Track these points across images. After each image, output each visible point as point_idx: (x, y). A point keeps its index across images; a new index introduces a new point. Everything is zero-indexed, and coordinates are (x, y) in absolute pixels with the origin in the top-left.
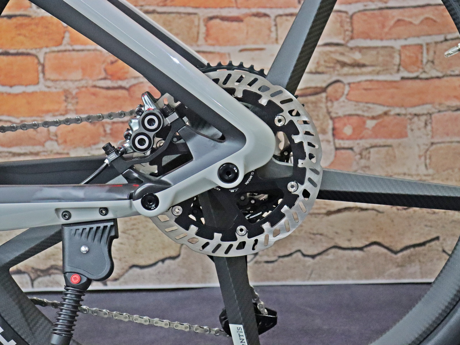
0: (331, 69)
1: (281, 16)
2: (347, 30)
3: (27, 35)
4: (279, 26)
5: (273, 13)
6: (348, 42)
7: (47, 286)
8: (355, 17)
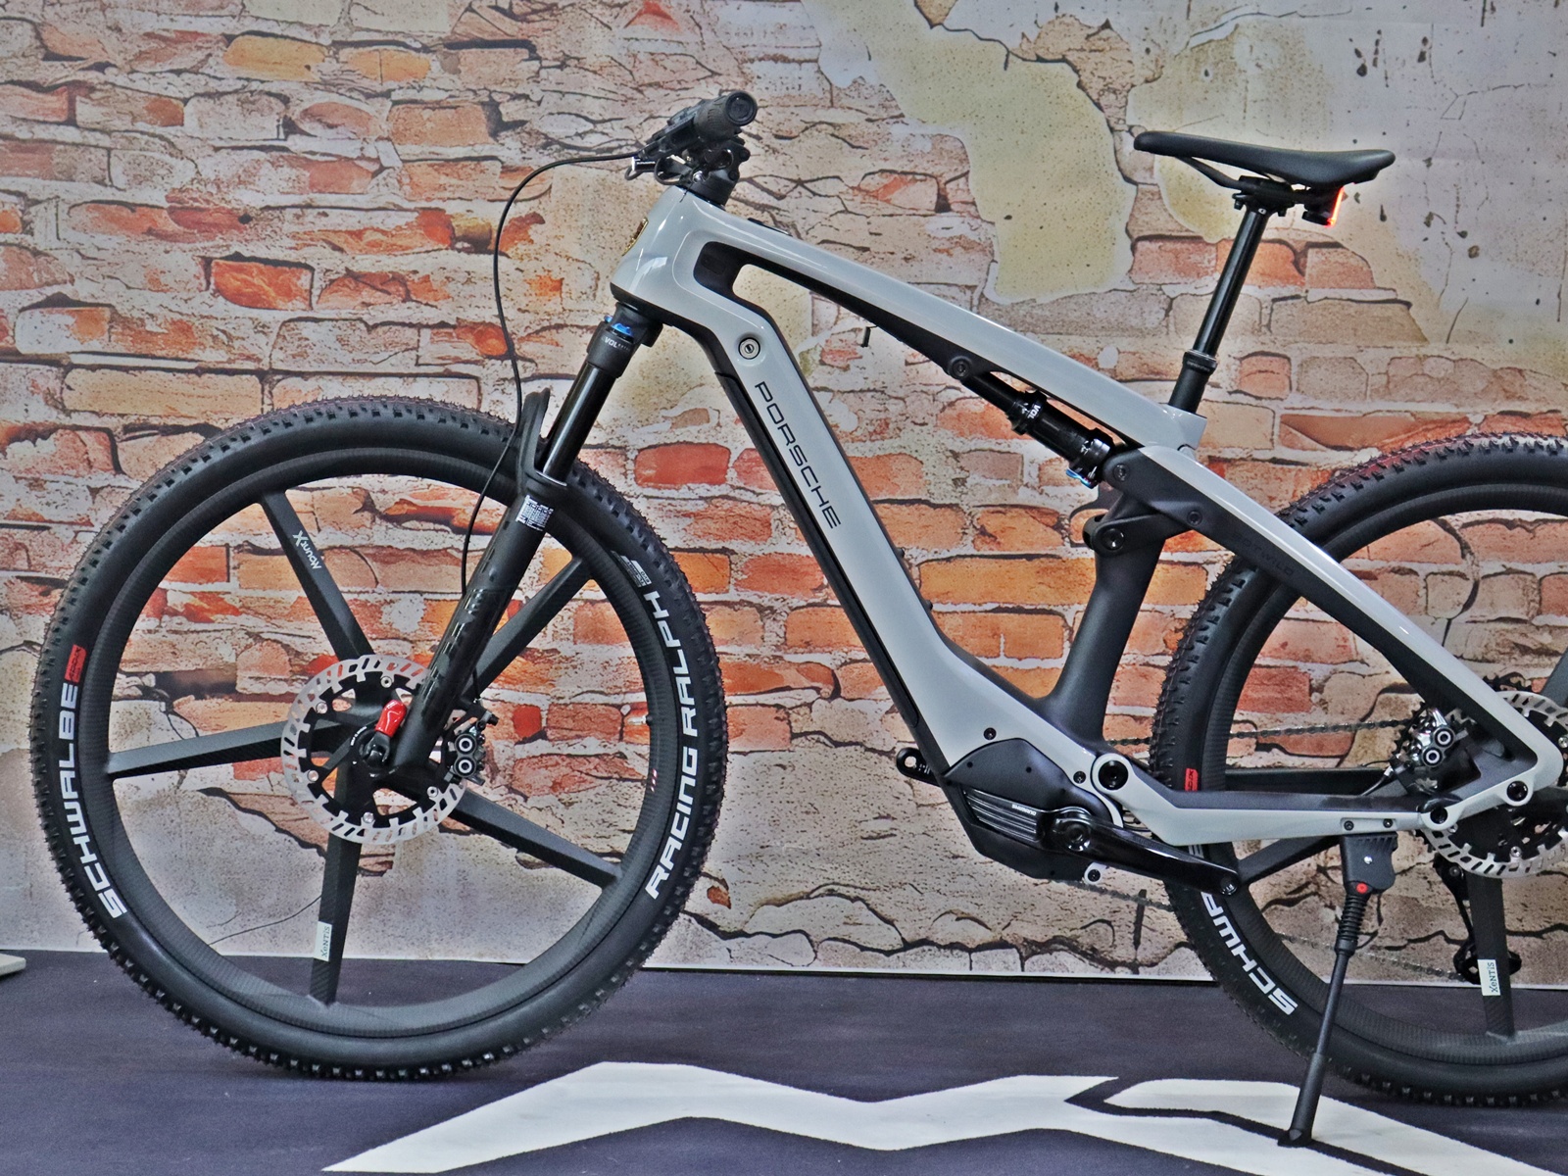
0: (1507, 657)
1: (1433, 573)
2: (1533, 601)
3: (1052, 584)
4: (1430, 590)
5: (1423, 569)
6: (1533, 617)
7: (1044, 970)
8: (1545, 583)
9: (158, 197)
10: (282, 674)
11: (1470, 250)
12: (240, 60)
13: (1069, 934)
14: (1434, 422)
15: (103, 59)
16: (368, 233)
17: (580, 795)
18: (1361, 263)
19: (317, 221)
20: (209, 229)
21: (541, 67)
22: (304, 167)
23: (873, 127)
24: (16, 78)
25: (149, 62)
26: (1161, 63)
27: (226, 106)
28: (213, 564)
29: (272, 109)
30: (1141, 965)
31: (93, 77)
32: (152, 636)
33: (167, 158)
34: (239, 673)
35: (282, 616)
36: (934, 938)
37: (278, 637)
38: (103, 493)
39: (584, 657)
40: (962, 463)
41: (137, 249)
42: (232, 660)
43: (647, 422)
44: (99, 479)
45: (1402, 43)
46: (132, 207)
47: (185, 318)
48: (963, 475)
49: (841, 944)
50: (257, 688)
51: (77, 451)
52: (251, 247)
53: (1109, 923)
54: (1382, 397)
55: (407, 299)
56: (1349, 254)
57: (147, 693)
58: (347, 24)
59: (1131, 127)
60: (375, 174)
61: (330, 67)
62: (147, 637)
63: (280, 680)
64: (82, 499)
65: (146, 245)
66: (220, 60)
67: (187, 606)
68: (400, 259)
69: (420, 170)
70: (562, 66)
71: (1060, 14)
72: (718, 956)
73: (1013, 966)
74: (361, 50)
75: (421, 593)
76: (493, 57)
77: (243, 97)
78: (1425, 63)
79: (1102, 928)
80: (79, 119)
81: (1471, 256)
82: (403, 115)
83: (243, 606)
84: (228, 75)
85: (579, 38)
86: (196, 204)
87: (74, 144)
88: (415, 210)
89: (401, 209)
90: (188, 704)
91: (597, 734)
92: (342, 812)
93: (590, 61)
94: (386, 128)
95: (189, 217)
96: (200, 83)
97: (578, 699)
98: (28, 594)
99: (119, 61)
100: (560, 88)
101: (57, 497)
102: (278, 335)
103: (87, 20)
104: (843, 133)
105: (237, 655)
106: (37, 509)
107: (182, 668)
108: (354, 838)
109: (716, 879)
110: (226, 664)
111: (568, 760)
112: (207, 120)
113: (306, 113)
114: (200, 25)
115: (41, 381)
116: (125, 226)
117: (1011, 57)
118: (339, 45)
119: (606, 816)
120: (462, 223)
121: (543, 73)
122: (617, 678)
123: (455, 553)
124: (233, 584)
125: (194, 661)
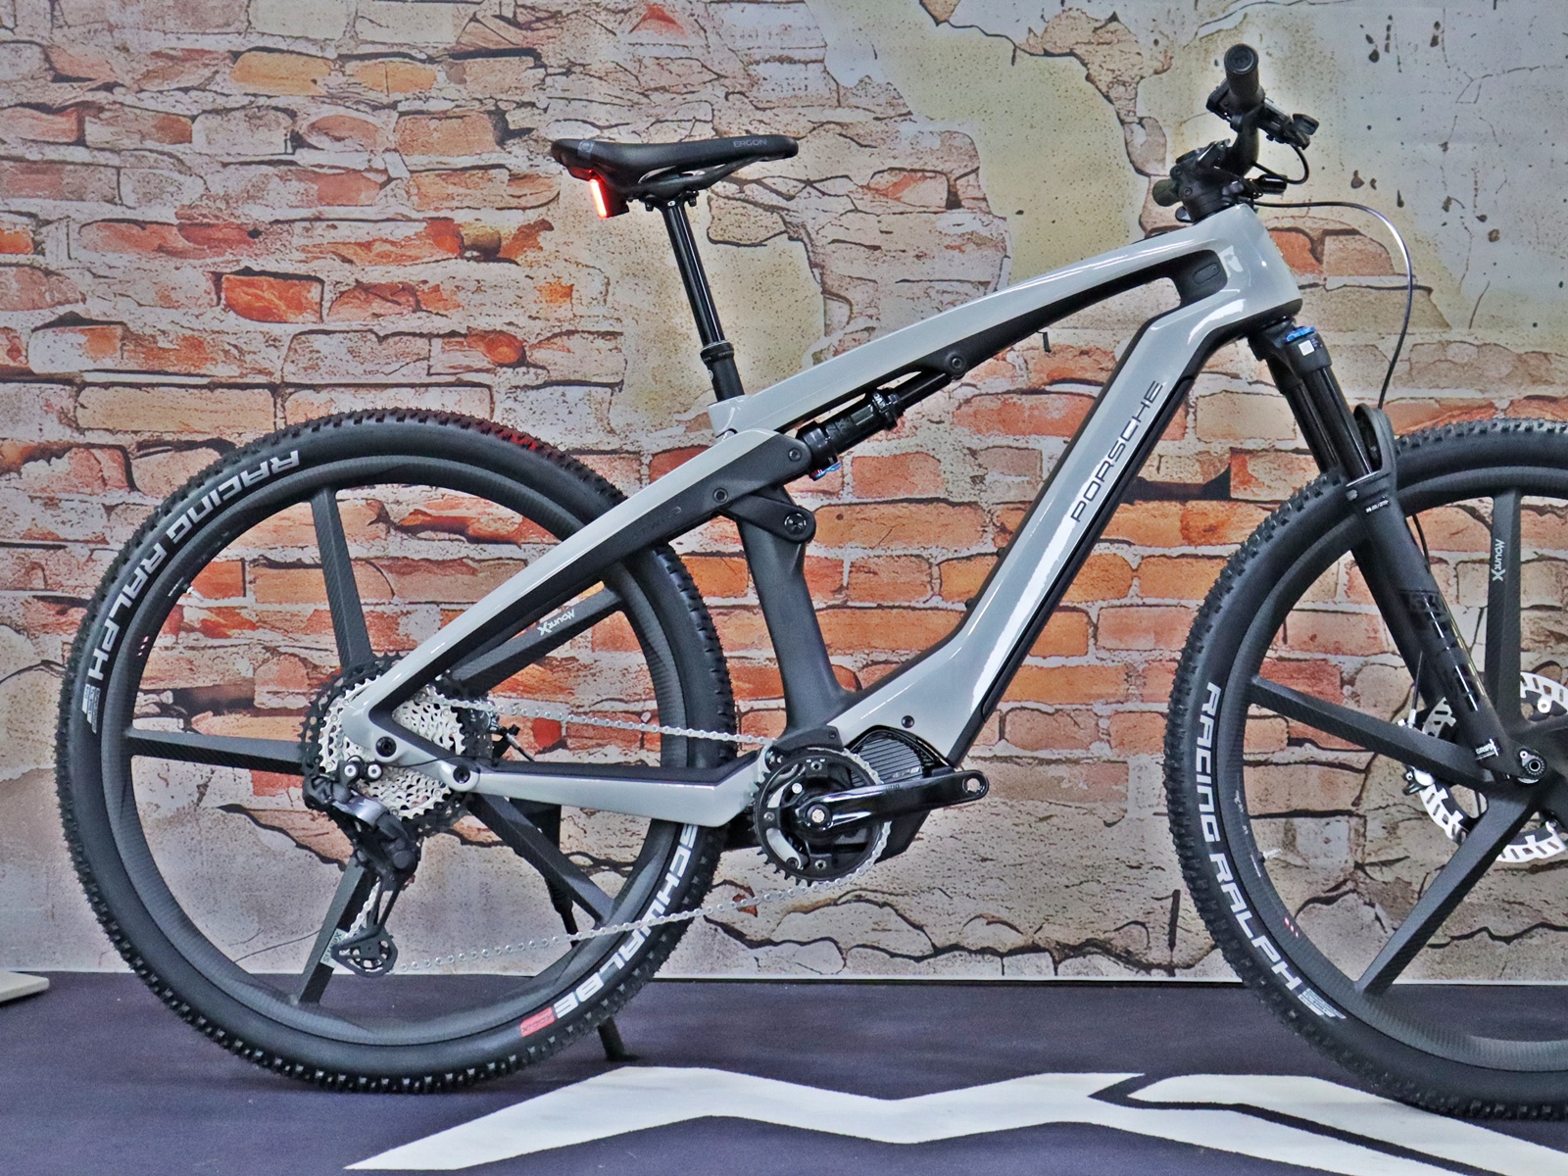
0: (1542, 645)
1: (1463, 562)
2: (1566, 588)
3: (1075, 581)
4: (1461, 579)
5: (1452, 558)
7: (1078, 974)
9: (166, 213)
10: (300, 687)
11: (1491, 234)
12: (246, 76)
13: (1102, 937)
14: (1459, 408)
15: (112, 80)
16: (377, 244)
18: (1380, 250)
19: (325, 233)
20: (217, 245)
21: (547, 75)
22: (310, 180)
23: (880, 126)
24: (25, 101)
25: (157, 81)
26: (1169, 54)
27: (233, 122)
28: (228, 579)
29: (279, 124)
30: (1177, 966)
31: (101, 97)
32: (169, 653)
33: (176, 176)
34: (256, 688)
35: (298, 629)
36: (964, 943)
37: (296, 651)
38: (118, 510)
39: (602, 664)
40: (980, 461)
41: (147, 266)
42: (250, 674)
43: (661, 426)
44: (116, 496)
45: (1414, 27)
46: (142, 224)
47: (196, 334)
48: (981, 472)
49: (870, 951)
50: (275, 703)
51: (91, 470)
52: (260, 261)
53: (1143, 925)
54: (1404, 385)
55: (417, 308)
56: (1367, 241)
57: (165, 710)
58: (352, 37)
59: (1141, 119)
60: (383, 186)
61: (336, 80)
63: (298, 694)
64: (97, 517)
65: (157, 262)
66: (227, 77)
67: (204, 621)
68: (409, 269)
69: (427, 179)
70: (568, 73)
71: (1066, 8)
72: (744, 966)
73: (1046, 971)
74: (367, 62)
75: (438, 604)
76: (498, 66)
77: (250, 113)
78: (1438, 48)
79: (1136, 930)
80: (89, 139)
81: (1491, 240)
82: (409, 126)
83: (260, 621)
84: (234, 92)
85: (584, 45)
86: (205, 220)
87: (84, 164)
88: (423, 220)
89: (410, 220)
90: (206, 721)
91: (618, 742)
93: (596, 67)
94: (393, 139)
95: (198, 231)
96: (207, 100)
97: (598, 707)
98: (46, 614)
99: (127, 81)
100: (566, 95)
101: (74, 518)
102: (290, 348)
103: (95, 42)
104: (851, 132)
105: (255, 670)
106: (52, 528)
107: (200, 684)
109: (742, 887)
110: (245, 680)
112: (215, 136)
113: (313, 126)
114: (207, 43)
115: (54, 400)
116: (137, 244)
117: (1018, 52)
118: (344, 58)
119: (628, 825)
120: (470, 232)
121: (549, 80)
122: (635, 686)
123: (470, 563)
124: (249, 600)
125: (211, 677)
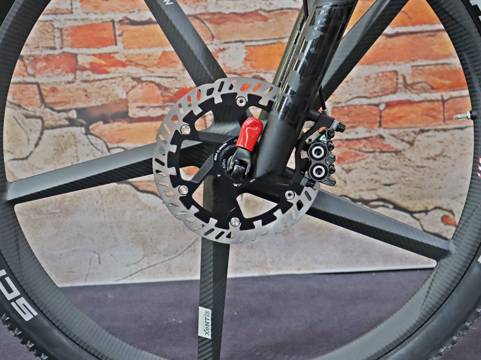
10: (157, 102)
17: (357, 164)
28: (104, 34)
34: (130, 105)
35: (154, 65)
37: (153, 79)
42: (124, 96)
50: (142, 114)
57: (72, 123)
62: (68, 86)
63: (156, 107)
67: (92, 64)
75: (243, 42)
83: (127, 61)
90: (99, 127)
91: (365, 124)
92: (211, 219)
97: (351, 103)
105: (127, 93)
107: (93, 104)
108: (223, 240)
109: (446, 210)
110: (121, 100)
111: (346, 143)
119: (373, 176)
122: (374, 87)
123: (263, 13)
124: (120, 47)
125: (100, 99)
